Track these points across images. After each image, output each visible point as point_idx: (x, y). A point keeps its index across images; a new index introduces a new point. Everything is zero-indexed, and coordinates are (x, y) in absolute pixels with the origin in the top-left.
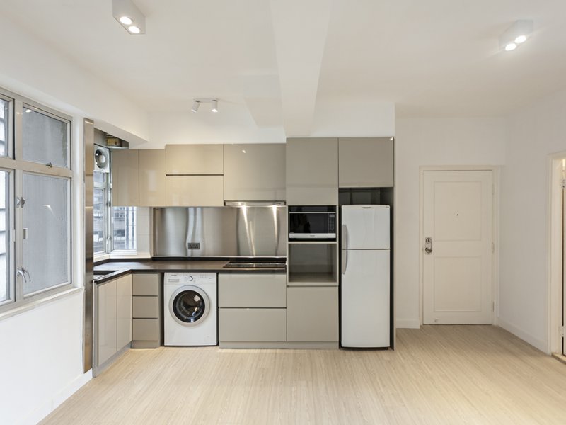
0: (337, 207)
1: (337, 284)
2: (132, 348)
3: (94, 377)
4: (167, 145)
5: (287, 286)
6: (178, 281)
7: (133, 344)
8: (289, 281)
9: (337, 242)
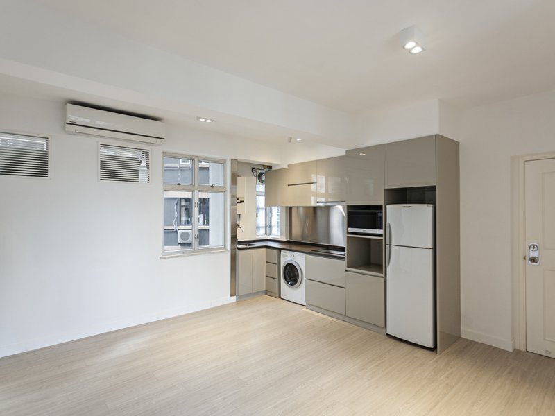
0: (383, 206)
1: (383, 275)
2: (266, 294)
3: (237, 301)
4: (289, 165)
5: (346, 271)
6: (286, 256)
7: (267, 292)
8: (348, 267)
9: (383, 238)
